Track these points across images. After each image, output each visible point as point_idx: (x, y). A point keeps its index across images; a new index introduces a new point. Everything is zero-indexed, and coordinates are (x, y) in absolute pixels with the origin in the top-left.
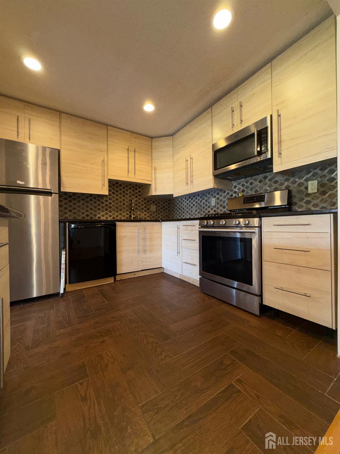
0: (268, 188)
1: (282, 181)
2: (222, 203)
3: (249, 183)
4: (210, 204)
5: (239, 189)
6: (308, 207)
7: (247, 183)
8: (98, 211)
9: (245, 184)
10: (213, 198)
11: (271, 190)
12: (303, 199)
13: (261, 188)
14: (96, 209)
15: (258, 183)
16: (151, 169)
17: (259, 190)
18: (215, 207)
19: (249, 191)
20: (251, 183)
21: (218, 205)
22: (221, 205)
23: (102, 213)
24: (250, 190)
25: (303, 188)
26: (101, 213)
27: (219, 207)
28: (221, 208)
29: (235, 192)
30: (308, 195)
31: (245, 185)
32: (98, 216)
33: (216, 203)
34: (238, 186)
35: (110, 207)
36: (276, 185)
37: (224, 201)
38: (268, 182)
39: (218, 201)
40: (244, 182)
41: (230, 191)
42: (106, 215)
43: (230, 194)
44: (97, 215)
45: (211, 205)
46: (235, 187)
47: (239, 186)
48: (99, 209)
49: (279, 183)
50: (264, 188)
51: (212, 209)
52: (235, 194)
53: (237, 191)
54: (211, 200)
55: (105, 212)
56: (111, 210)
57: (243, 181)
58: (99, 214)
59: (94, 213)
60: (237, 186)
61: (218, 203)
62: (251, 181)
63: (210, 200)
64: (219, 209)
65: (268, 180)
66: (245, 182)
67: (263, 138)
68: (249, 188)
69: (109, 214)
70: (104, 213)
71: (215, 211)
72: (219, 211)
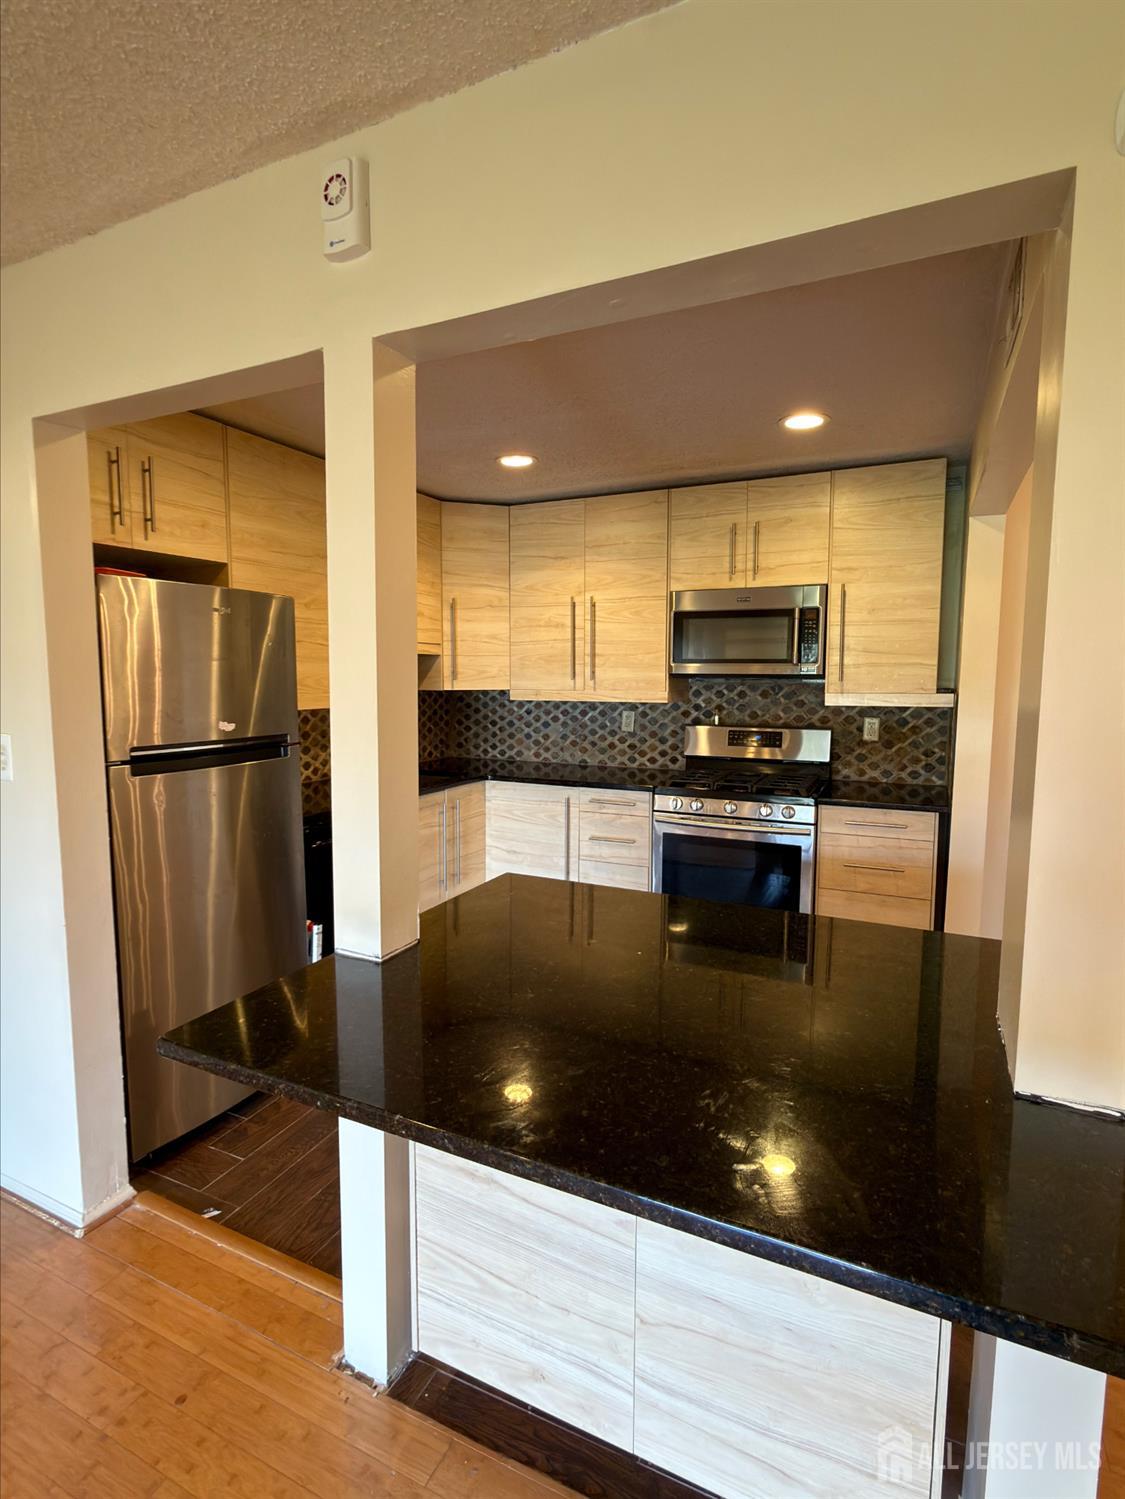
0: (782, 714)
1: (813, 706)
2: (655, 728)
3: (735, 692)
4: (617, 724)
5: (708, 701)
6: (861, 766)
7: (731, 691)
9: (725, 692)
10: (625, 710)
11: (788, 718)
12: (853, 750)
13: (765, 709)
15: (760, 698)
16: (440, 605)
17: (759, 713)
18: (632, 735)
19: (736, 712)
20: (742, 695)
21: (642, 730)
22: (653, 735)
24: (737, 709)
25: (853, 729)
27: (648, 738)
28: (653, 740)
29: (697, 707)
30: (862, 743)
31: (724, 694)
33: (637, 726)
34: (706, 694)
36: (800, 710)
37: (661, 724)
38: (782, 700)
39: (645, 721)
40: (724, 686)
41: (684, 702)
43: (682, 709)
45: (620, 728)
46: (698, 694)
47: (709, 693)
49: (806, 708)
50: (773, 710)
51: (622, 740)
52: (697, 710)
53: (703, 705)
54: (620, 714)
57: (720, 685)
60: (703, 691)
61: (643, 728)
62: (739, 688)
63: (616, 714)
64: (648, 744)
65: (782, 696)
66: (726, 688)
67: (809, 628)
68: (737, 705)
71: (632, 747)
72: (645, 747)
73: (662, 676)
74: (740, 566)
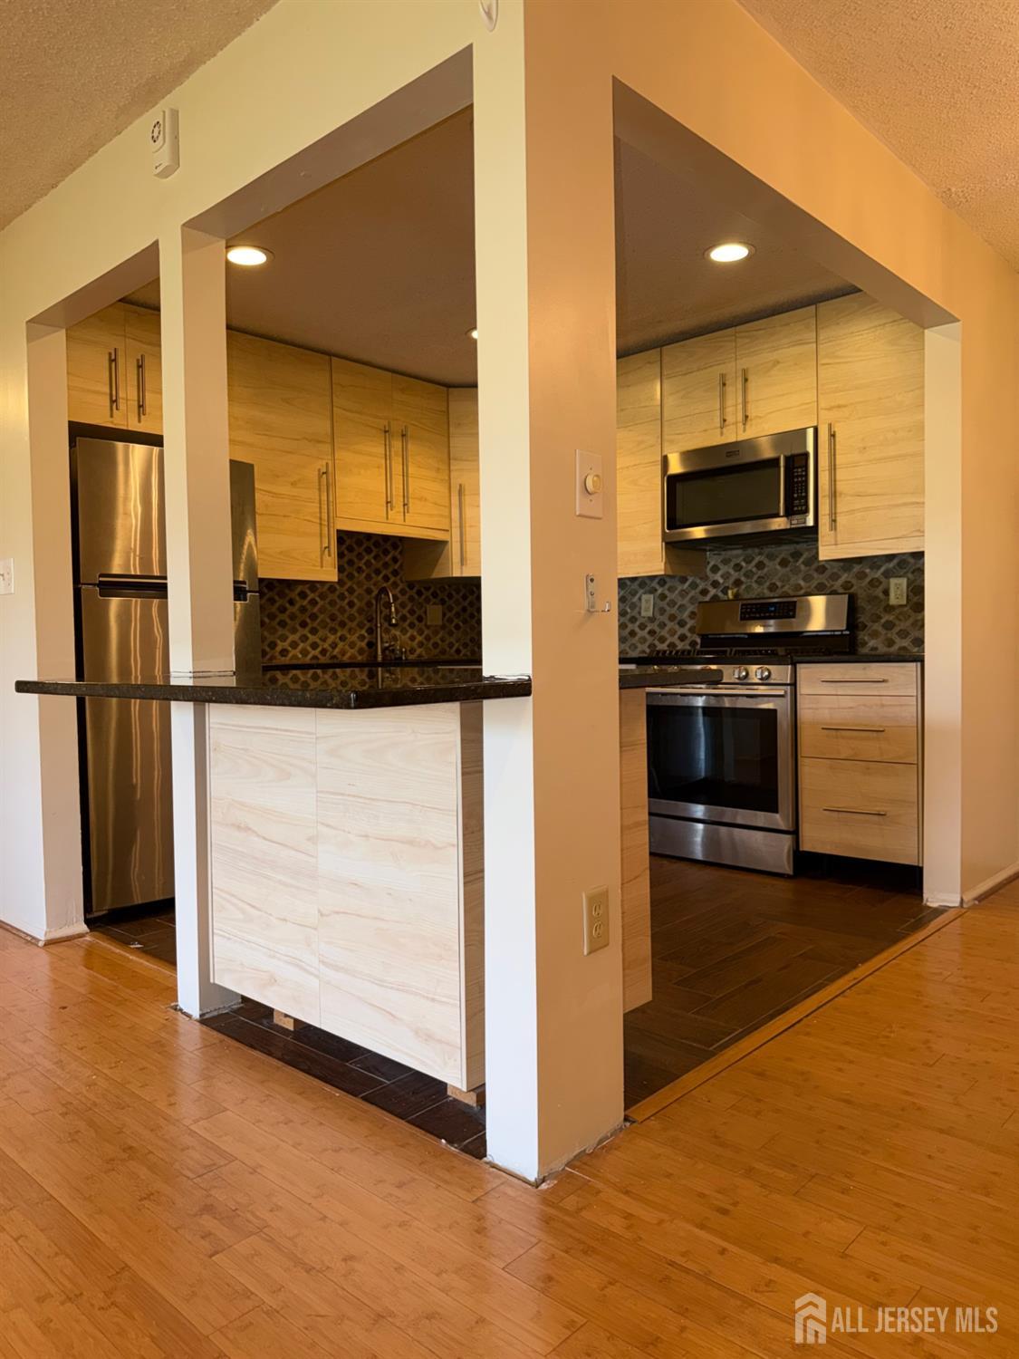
0: (802, 583)
1: (835, 570)
2: (674, 610)
3: (754, 563)
4: (637, 609)
5: (726, 576)
6: (889, 635)
7: (748, 562)
8: (281, 631)
9: (743, 564)
10: (645, 593)
11: (809, 587)
12: (880, 618)
13: (785, 580)
14: (275, 623)
15: (778, 567)
16: (447, 491)
17: (779, 584)
18: (652, 620)
19: (755, 586)
20: (760, 566)
21: (662, 614)
22: (672, 618)
23: (292, 638)
24: (756, 581)
25: (879, 592)
26: (287, 638)
27: (667, 622)
28: (672, 624)
29: (715, 584)
30: (889, 609)
31: (742, 567)
32: (281, 645)
33: (656, 609)
34: (724, 569)
35: (313, 617)
36: (821, 576)
37: (680, 606)
38: (803, 567)
39: (664, 604)
40: (742, 558)
41: (701, 579)
42: (302, 642)
43: (700, 587)
44: (279, 642)
45: (640, 613)
46: (715, 569)
47: (726, 567)
48: (283, 624)
49: (828, 573)
50: (793, 580)
51: (642, 627)
52: (715, 587)
53: (721, 581)
54: (640, 599)
55: (301, 631)
56: (315, 625)
57: (737, 556)
58: (284, 639)
59: (271, 638)
60: (721, 566)
61: (662, 611)
62: (758, 559)
63: (635, 599)
64: (667, 628)
65: (803, 563)
66: (744, 560)
67: (798, 477)
68: (755, 578)
69: (312, 638)
70: (295, 637)
71: (652, 633)
72: (664, 633)
73: (657, 545)
74: (730, 419)
